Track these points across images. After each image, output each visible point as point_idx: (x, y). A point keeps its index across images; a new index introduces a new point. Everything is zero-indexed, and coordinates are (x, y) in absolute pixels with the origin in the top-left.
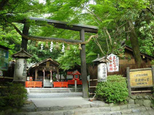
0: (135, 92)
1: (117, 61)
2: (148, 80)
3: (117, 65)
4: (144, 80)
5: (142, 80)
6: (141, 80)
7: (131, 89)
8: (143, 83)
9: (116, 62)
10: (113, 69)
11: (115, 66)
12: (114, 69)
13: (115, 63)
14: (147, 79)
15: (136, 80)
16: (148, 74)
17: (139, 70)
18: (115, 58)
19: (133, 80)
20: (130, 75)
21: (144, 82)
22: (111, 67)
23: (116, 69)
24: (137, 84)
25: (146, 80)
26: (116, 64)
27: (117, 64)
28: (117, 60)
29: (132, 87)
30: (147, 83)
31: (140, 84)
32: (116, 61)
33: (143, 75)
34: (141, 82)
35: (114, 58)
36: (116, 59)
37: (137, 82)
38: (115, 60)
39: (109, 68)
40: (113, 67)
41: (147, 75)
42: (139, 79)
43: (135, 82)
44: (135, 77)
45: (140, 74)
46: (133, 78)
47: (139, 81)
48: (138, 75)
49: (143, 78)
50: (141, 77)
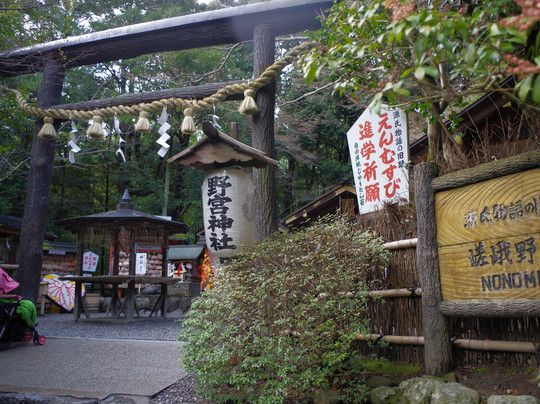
0: (487, 344)
1: (399, 142)
3: (401, 164)
4: (538, 253)
5: (520, 250)
6: (514, 255)
8: (530, 279)
9: (393, 147)
10: (382, 192)
11: (389, 173)
12: (387, 187)
13: (389, 155)
17: (496, 175)
18: (388, 123)
19: (456, 257)
22: (372, 182)
23: (396, 187)
24: (488, 283)
26: (396, 157)
28: (398, 132)
29: (451, 310)
31: (512, 284)
32: (394, 142)
33: (530, 208)
34: (516, 268)
35: (383, 124)
36: (393, 130)
37: (489, 270)
38: (388, 136)
39: (363, 187)
40: (382, 180)
42: (499, 242)
43: (472, 265)
44: (472, 232)
45: (507, 203)
46: (459, 239)
47: (501, 263)
48: (491, 211)
49: (534, 229)
50: (511, 229)
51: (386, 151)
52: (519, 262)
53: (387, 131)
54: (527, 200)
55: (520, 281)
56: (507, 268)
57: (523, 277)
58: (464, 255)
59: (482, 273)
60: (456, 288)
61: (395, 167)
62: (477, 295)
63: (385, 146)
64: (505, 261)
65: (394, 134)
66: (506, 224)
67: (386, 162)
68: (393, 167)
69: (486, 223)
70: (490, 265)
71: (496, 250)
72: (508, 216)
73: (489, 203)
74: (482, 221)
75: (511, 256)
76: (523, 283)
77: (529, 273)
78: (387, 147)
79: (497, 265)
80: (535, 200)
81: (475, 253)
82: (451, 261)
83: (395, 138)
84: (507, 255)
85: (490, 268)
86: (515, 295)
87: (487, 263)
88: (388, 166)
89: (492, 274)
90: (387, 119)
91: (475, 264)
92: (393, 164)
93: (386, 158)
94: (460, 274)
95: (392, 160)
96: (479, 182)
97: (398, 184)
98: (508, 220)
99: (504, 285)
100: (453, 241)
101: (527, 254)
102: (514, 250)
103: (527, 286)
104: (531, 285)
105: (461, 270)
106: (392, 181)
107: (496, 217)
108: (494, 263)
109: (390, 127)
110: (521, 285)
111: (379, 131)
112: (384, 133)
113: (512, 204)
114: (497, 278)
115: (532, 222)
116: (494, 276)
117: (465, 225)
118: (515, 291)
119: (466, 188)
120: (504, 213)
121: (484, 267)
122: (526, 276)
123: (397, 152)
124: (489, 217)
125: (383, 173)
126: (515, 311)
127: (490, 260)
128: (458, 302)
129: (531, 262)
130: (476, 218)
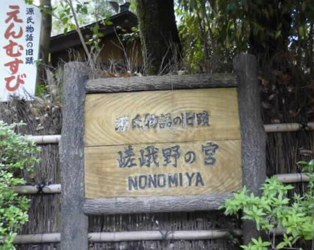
1: (30, 38)
2: (210, 161)
3: (30, 61)
4: (182, 159)
5: (167, 157)
6: (161, 159)
7: (84, 222)
8: (173, 180)
9: (22, 41)
11: (13, 66)
12: (9, 80)
13: (15, 50)
14: (205, 150)
15: (129, 151)
16: (212, 113)
18: (19, 16)
20: (87, 115)
21: (184, 167)
23: (20, 81)
24: (134, 183)
25: (201, 157)
26: (23, 52)
27: (30, 52)
28: (30, 29)
29: (96, 209)
30: (200, 180)
31: (156, 183)
32: (24, 37)
33: (178, 121)
34: (161, 170)
35: (13, 15)
36: (25, 25)
37: (136, 171)
38: (16, 29)
41: (207, 124)
42: (149, 147)
43: (121, 166)
44: (123, 135)
45: (158, 114)
46: (108, 141)
47: (148, 166)
48: (143, 119)
49: (179, 139)
50: (160, 137)
51: (12, 44)
52: (165, 165)
53: (16, 24)
54: (175, 114)
55: (164, 181)
56: (153, 169)
57: (167, 178)
58: (113, 156)
59: (130, 173)
60: (102, 187)
61: (21, 62)
62: (123, 193)
63: (11, 38)
64: (152, 164)
65: (24, 30)
66: (155, 132)
67: (11, 55)
68: (18, 62)
69: (137, 128)
70: (138, 166)
71: (145, 154)
72: (158, 125)
73: (142, 112)
74: (134, 127)
75: (158, 160)
76: (167, 183)
77: (173, 175)
78: (15, 40)
79: (145, 167)
80: (182, 115)
81: (124, 155)
82: (99, 161)
83: (25, 33)
84: (154, 159)
85: (137, 170)
86: (159, 193)
87: (135, 165)
88: (12, 59)
89: (139, 175)
90: (18, 12)
91: (123, 165)
92: (19, 58)
93: (11, 50)
94: (106, 174)
95: (19, 54)
96: (133, 91)
97: (24, 79)
98: (158, 128)
99: (150, 184)
100: (102, 142)
101: (172, 159)
102: (162, 155)
103: (170, 186)
104: (173, 185)
105: (108, 170)
106: (16, 75)
107: (147, 125)
108: (142, 165)
109: (20, 21)
110: (164, 185)
111: (7, 21)
112: (12, 25)
113: (162, 115)
114: (143, 179)
115: (179, 133)
116: (141, 177)
117: (116, 129)
118: (159, 190)
119: (120, 94)
120: (154, 122)
121: (132, 168)
122: (170, 177)
123: (26, 48)
124: (141, 124)
125: (6, 65)
126: (160, 207)
127: (138, 162)
128: (102, 200)
129: (175, 166)
130: (127, 123)
